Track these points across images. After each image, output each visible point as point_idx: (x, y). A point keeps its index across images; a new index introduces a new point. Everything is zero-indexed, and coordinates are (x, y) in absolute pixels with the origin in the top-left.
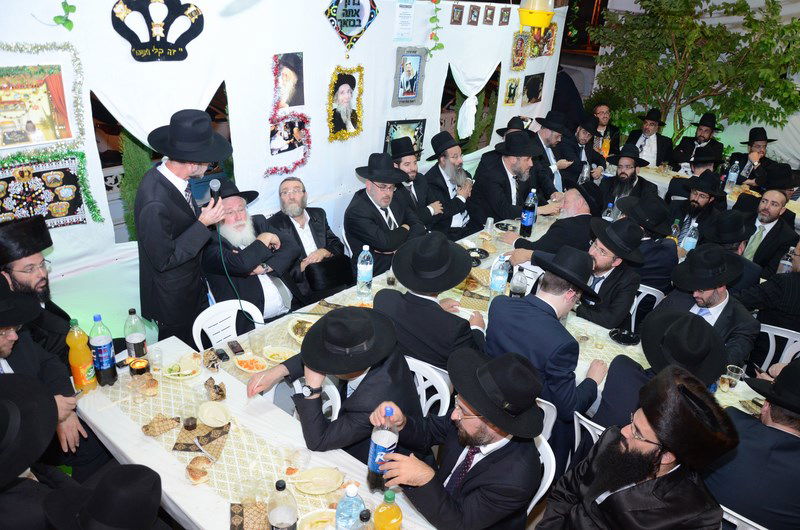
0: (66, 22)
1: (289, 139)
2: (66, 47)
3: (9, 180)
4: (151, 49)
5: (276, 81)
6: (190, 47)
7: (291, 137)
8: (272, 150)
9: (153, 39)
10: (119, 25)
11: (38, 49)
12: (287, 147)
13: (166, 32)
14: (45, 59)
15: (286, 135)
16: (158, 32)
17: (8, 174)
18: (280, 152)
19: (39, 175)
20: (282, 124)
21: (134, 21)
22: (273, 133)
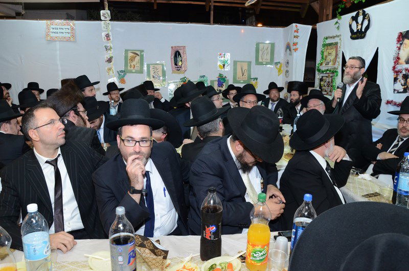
0: (338, 28)
1: (404, 85)
2: (337, 36)
3: (327, 77)
4: (357, 34)
5: (399, 49)
6: (368, 32)
7: (405, 84)
8: (394, 90)
9: (358, 30)
10: (350, 26)
11: (334, 37)
12: (402, 90)
13: (362, 27)
14: (337, 40)
15: (403, 83)
16: (359, 27)
17: (327, 75)
18: (398, 92)
19: (331, 77)
20: (401, 75)
21: (354, 24)
22: (396, 80)
